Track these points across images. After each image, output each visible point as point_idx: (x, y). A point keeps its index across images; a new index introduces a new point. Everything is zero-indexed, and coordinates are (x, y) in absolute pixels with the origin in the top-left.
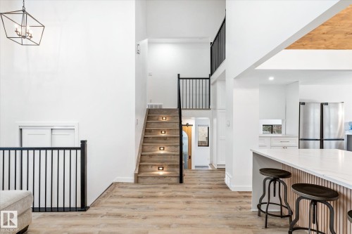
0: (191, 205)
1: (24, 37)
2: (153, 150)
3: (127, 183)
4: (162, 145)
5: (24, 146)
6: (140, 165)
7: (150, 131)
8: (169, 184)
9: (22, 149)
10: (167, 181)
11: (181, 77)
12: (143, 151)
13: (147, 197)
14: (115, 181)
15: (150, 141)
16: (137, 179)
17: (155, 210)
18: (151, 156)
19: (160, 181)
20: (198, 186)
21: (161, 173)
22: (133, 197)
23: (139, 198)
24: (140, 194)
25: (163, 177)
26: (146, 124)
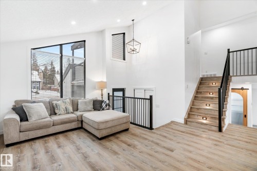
0: (217, 147)
1: (133, 51)
2: (201, 105)
3: (180, 123)
4: (208, 102)
5: (135, 97)
6: (189, 114)
7: (201, 93)
8: (209, 130)
9: (134, 98)
10: (208, 128)
11: (230, 51)
12: (193, 105)
13: (187, 133)
14: (173, 120)
15: (199, 99)
16: (186, 122)
17: (188, 141)
18: (198, 109)
19: (202, 126)
20: (236, 137)
21: (205, 121)
22: (179, 131)
23: (182, 132)
24: (184, 130)
25: (206, 124)
26: (198, 88)
